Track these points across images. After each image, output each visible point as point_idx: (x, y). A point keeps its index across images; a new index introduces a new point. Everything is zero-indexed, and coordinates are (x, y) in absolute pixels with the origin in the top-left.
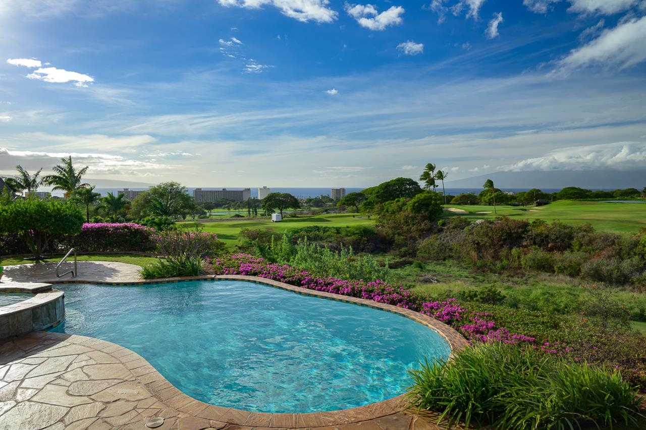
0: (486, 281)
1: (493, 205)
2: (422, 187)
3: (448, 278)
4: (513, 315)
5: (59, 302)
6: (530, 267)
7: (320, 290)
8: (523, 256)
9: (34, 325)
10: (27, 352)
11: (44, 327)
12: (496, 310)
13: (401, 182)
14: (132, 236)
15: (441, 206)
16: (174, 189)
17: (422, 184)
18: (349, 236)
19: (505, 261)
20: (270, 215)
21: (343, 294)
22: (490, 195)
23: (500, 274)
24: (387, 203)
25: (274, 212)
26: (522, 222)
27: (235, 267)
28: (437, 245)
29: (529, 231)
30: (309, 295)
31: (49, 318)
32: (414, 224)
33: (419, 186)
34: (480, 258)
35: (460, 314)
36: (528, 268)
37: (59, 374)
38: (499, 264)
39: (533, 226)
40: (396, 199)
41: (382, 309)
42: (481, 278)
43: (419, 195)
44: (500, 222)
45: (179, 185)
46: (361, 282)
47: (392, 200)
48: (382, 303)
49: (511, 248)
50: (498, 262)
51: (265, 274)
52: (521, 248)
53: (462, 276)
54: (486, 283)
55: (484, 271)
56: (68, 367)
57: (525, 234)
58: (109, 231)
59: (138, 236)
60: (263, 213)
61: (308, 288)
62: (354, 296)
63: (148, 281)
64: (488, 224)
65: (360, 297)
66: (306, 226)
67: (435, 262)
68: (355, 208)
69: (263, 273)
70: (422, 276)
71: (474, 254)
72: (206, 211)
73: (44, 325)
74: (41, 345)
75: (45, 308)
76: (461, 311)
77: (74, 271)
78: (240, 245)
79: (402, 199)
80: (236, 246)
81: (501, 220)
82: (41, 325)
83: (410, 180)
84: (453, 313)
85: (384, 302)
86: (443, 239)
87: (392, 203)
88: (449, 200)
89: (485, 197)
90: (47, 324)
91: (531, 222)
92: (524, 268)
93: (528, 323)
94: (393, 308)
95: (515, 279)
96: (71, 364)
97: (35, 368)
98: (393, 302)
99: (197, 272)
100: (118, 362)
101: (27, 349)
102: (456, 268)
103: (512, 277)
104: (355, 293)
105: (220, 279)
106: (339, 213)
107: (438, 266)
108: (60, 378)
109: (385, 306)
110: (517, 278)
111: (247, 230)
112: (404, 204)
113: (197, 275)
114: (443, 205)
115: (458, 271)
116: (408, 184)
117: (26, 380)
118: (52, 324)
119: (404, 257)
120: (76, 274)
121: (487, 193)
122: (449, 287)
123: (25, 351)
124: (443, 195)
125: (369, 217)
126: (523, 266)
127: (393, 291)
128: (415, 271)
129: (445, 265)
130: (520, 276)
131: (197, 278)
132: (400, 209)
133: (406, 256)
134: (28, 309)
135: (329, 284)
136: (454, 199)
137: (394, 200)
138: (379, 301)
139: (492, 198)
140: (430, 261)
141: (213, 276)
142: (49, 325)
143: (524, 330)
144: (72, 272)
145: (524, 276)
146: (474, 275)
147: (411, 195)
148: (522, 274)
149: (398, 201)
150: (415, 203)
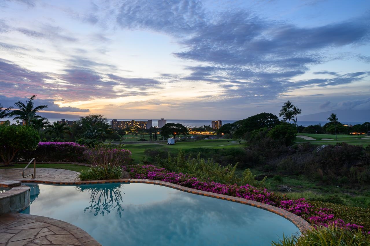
0: (330, 192)
1: (335, 134)
2: (280, 120)
3: (300, 189)
4: (348, 210)
5: (27, 194)
6: (364, 181)
7: (206, 190)
8: (359, 173)
9: (11, 208)
10: (8, 225)
11: (18, 210)
12: (335, 207)
13: (264, 116)
14: (72, 152)
15: (295, 134)
16: (97, 120)
17: (281, 119)
18: (225, 156)
19: (344, 176)
20: (167, 140)
21: (222, 194)
22: (333, 127)
23: (341, 186)
24: (253, 131)
25: (170, 137)
26: (358, 147)
27: (144, 174)
28: (292, 164)
29: (363, 154)
30: (198, 194)
31: (21, 204)
32: (274, 148)
33: (278, 119)
34: (325, 174)
35: (308, 208)
36: (363, 182)
37: (31, 239)
38: (340, 179)
39: (366, 150)
40: (260, 129)
41: (250, 205)
42: (326, 189)
43: (278, 126)
44: (340, 146)
45: (102, 117)
46: (236, 186)
47: (257, 129)
48: (251, 200)
49: (349, 167)
50: (339, 177)
51: (166, 179)
52: (357, 167)
53: (311, 187)
54: (329, 193)
55: (328, 184)
56: (36, 236)
57: (360, 156)
58: (55, 148)
59: (76, 152)
60: (161, 138)
61: (197, 189)
62: (230, 195)
63: (84, 182)
64: (330, 148)
65: (234, 196)
66: (193, 148)
67: (290, 176)
68: (229, 135)
69: (165, 178)
70: (280, 187)
71: (320, 171)
72: (120, 136)
73: (17, 209)
74: (16, 221)
75: (18, 197)
76: (309, 207)
77: (34, 175)
78: (145, 161)
79: (265, 129)
80: (142, 161)
81: (341, 146)
82: (15, 209)
83: (271, 115)
84: (303, 208)
85: (252, 200)
86: (296, 159)
87: (257, 131)
88: (301, 130)
89: (329, 128)
90: (19, 208)
91: (365, 147)
92: (360, 182)
93: (358, 217)
94: (259, 204)
95: (353, 190)
96: (38, 234)
97: (15, 235)
98: (259, 200)
99: (118, 176)
100: (69, 233)
101: (8, 223)
102: (306, 181)
103: (351, 189)
104: (230, 193)
105: (134, 182)
106: (217, 138)
107: (293, 179)
108: (31, 242)
109: (253, 202)
110: (354, 190)
111: (150, 150)
112: (267, 132)
113: (118, 179)
114: (296, 133)
115: (307, 184)
116: (269, 118)
117: (9, 243)
118: (22, 208)
119: (266, 172)
120: (35, 177)
121: (330, 125)
122: (302, 195)
123: (7, 225)
124: (297, 126)
125: (240, 142)
126: (359, 180)
127: (258, 192)
128: (275, 183)
129: (298, 179)
130: (356, 188)
131: (117, 180)
132: (263, 136)
133: (268, 171)
134: (7, 197)
135: (212, 186)
136: (304, 129)
137: (259, 129)
138: (248, 199)
139: (334, 129)
140: (286, 175)
141: (129, 179)
142: (20, 209)
143: (356, 221)
144: (32, 175)
145: (360, 189)
146: (320, 187)
147: (272, 125)
148: (358, 187)
149: (262, 130)
150: (275, 132)
